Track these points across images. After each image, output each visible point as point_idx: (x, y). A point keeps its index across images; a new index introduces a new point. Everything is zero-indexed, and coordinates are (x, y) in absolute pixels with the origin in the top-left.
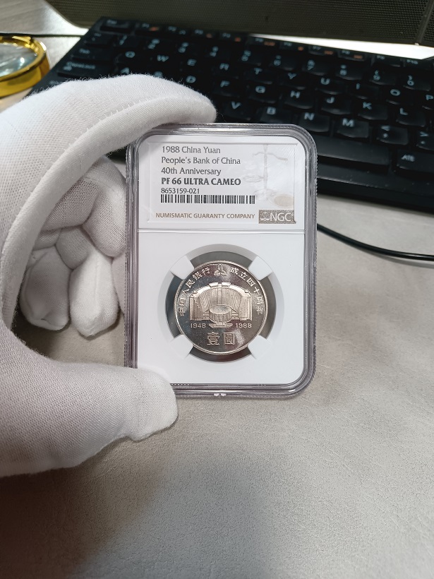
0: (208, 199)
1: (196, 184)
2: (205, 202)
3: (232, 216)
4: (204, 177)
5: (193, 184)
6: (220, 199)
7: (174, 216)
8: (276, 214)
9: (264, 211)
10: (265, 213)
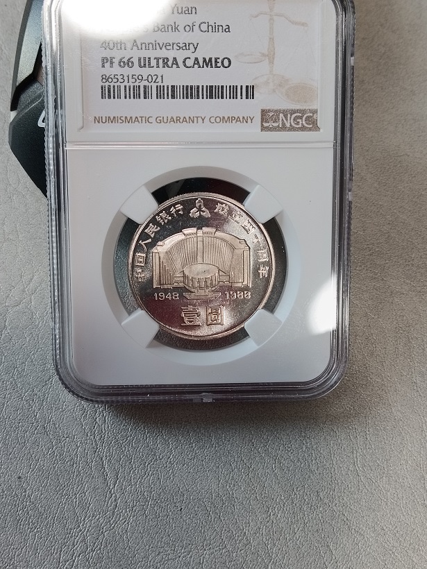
0: (179, 92)
2: (173, 97)
3: (218, 120)
4: (170, 55)
5: (153, 67)
6: (198, 92)
7: (123, 120)
8: (289, 116)
9: (269, 111)
10: (271, 114)
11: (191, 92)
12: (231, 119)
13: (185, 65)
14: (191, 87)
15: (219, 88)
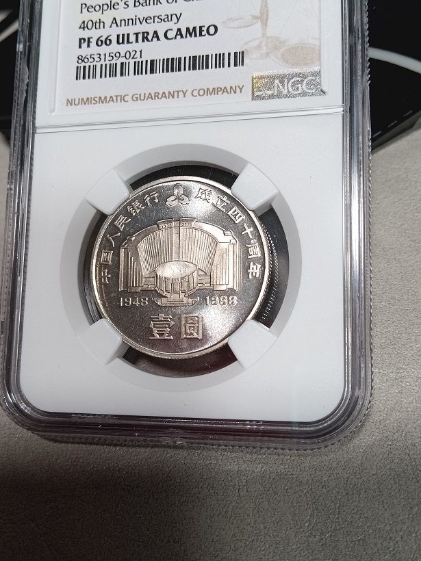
2: (152, 72)
3: (202, 92)
4: (150, 28)
7: (96, 101)
8: (286, 81)
9: (261, 77)
10: (264, 81)
11: (171, 65)
12: (216, 91)
13: (166, 37)
14: (173, 60)
15: (203, 58)
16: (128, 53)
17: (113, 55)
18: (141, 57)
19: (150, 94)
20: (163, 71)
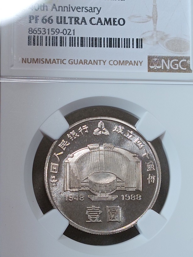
0: (86, 42)
1: (71, 24)
2: (82, 45)
3: (116, 63)
4: (80, 15)
5: (67, 23)
6: (101, 42)
7: (44, 62)
8: (169, 61)
9: (154, 57)
10: (155, 59)
11: (95, 42)
12: (125, 63)
13: (91, 23)
14: (96, 39)
15: (116, 40)
16: (65, 31)
17: (55, 31)
18: (74, 35)
19: (81, 60)
20: (90, 46)
